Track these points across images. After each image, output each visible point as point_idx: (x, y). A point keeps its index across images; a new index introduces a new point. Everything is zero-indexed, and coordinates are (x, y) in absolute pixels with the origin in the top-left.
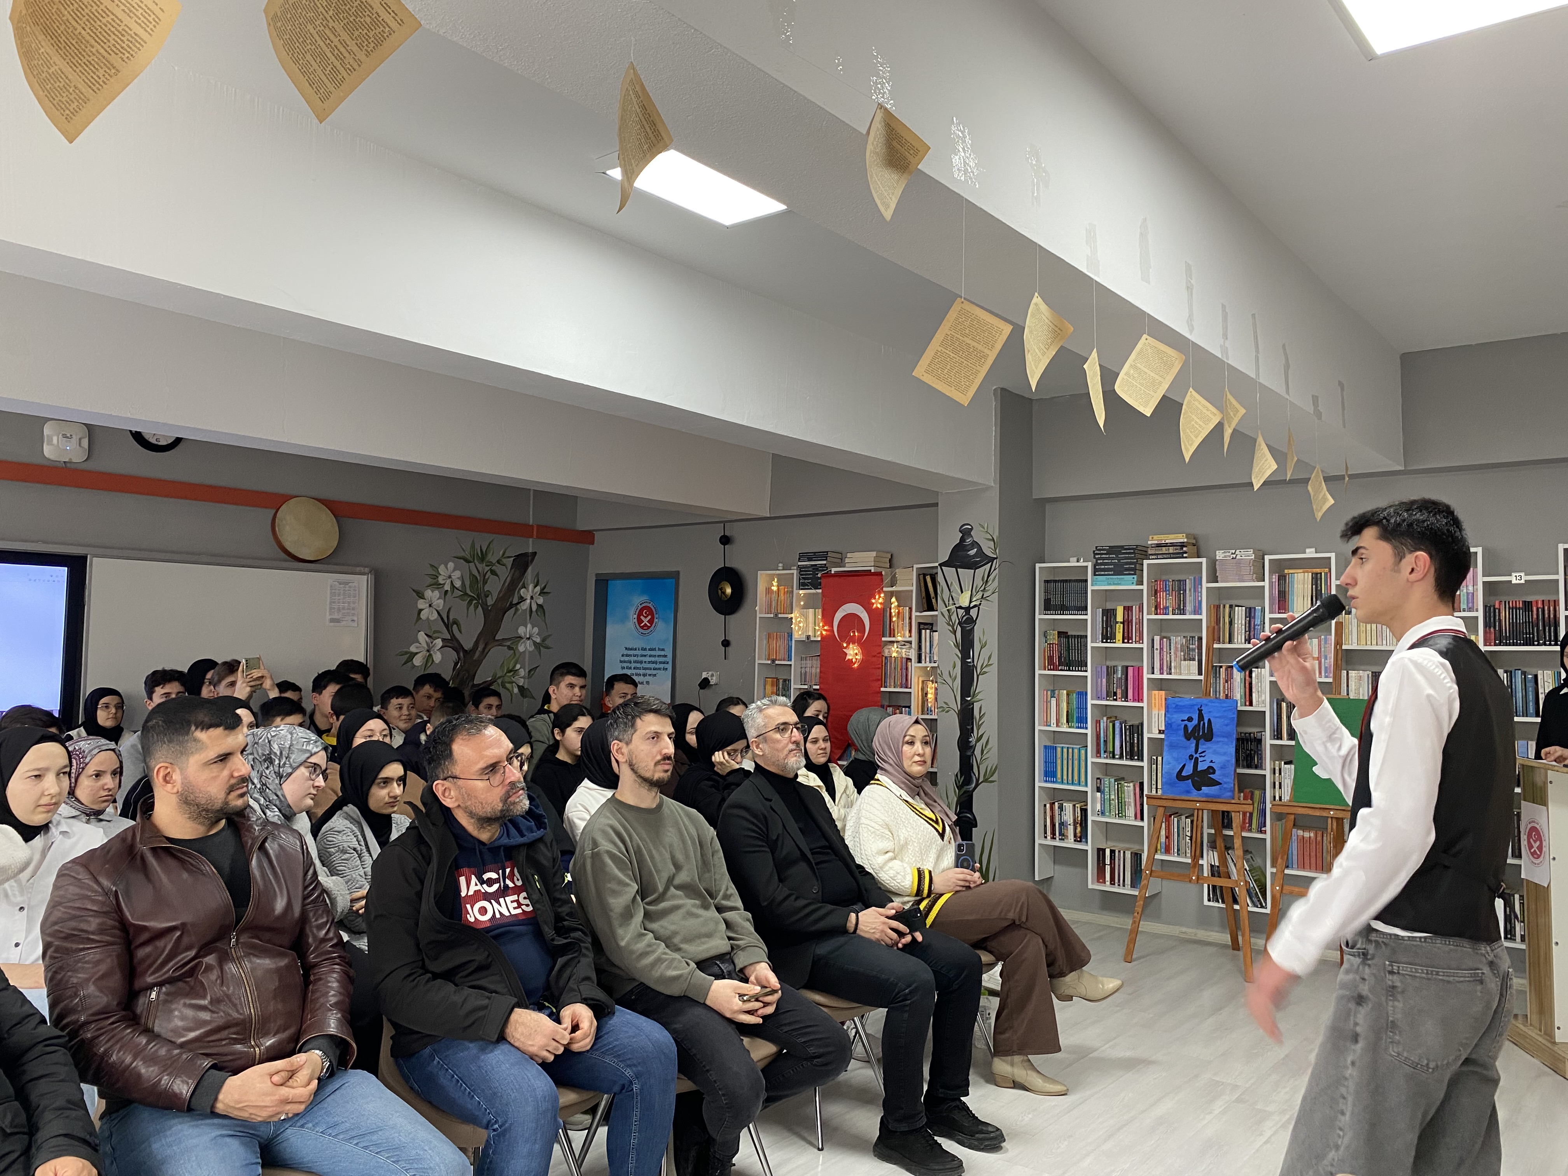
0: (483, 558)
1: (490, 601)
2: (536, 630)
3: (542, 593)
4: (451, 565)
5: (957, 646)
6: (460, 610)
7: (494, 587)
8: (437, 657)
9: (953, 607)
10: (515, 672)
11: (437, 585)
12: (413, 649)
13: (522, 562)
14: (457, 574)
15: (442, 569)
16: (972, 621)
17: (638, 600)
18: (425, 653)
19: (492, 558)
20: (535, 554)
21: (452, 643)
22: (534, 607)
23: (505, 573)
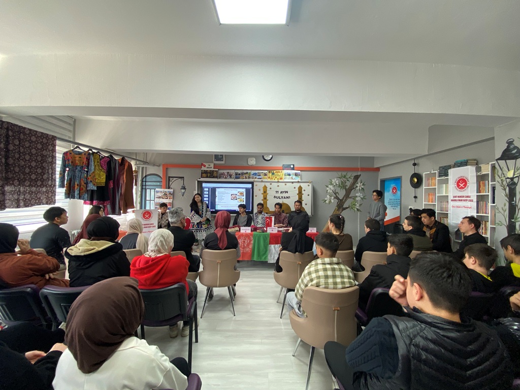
0: (345, 177)
1: (347, 188)
2: (361, 194)
3: (363, 185)
4: (335, 179)
5: (506, 196)
6: (338, 190)
7: (348, 184)
8: (332, 201)
9: (504, 179)
10: (355, 205)
11: (331, 184)
12: (326, 199)
13: (357, 178)
14: (337, 181)
15: (333, 180)
16: (515, 184)
17: (393, 185)
18: (329, 200)
19: (347, 177)
20: (360, 175)
21: (337, 198)
22: (361, 188)
23: (351, 180)
